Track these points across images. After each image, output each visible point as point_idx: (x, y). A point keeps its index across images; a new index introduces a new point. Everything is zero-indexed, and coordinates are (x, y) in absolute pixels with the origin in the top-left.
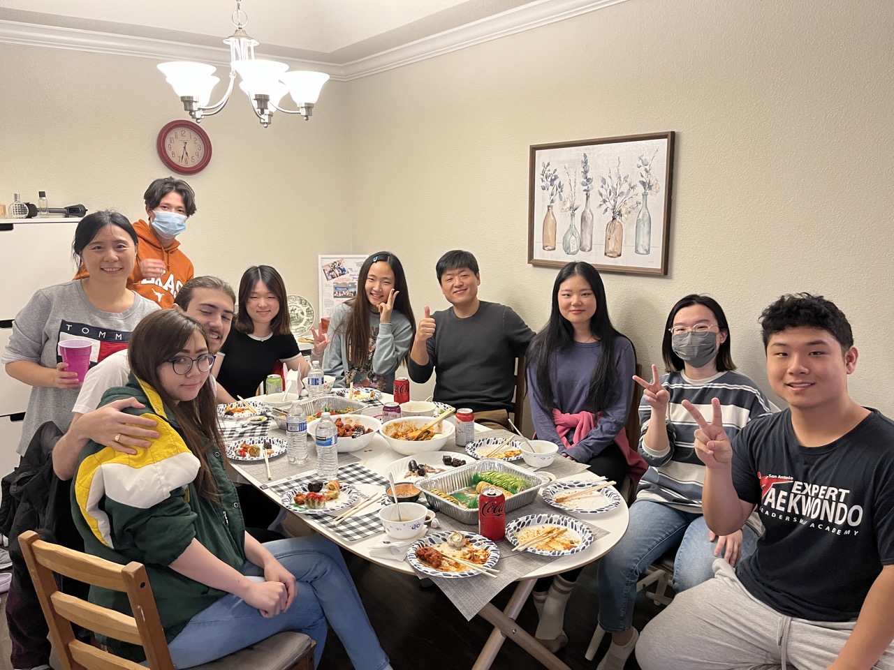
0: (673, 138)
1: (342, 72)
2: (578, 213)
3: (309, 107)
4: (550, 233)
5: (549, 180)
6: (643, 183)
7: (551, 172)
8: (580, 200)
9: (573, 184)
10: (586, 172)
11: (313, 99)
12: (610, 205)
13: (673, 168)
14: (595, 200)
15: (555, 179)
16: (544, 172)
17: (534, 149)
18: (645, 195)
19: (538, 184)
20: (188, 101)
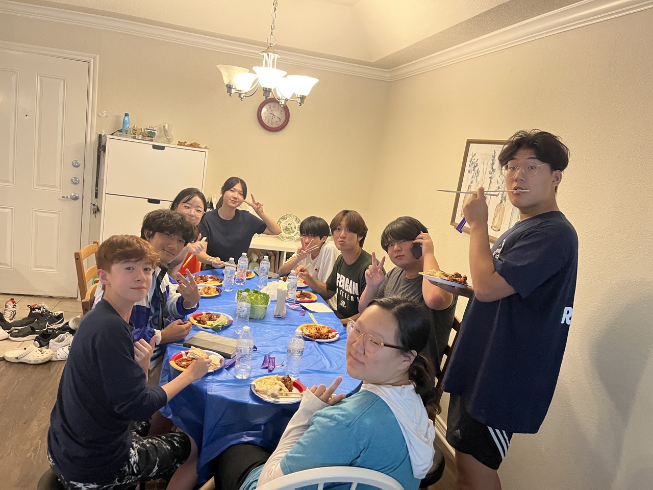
1: (388, 75)
5: (473, 166)
7: (475, 161)
8: (487, 185)
9: (485, 171)
10: (492, 164)
11: (306, 93)
14: (494, 185)
15: (476, 166)
16: (471, 159)
17: (469, 142)
19: (467, 168)
20: (229, 87)
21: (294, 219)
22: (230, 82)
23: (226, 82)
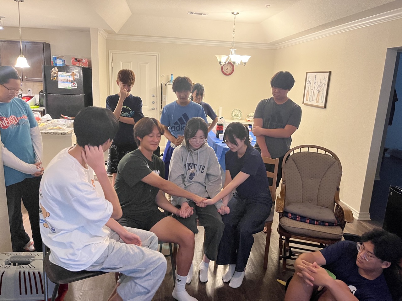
0: (330, 73)
1: (274, 47)
2: (313, 91)
3: (245, 63)
4: (307, 96)
6: (324, 84)
7: (309, 79)
8: (313, 88)
9: (313, 83)
10: (315, 80)
11: (246, 62)
12: (318, 89)
13: (329, 80)
14: (316, 87)
15: (310, 81)
17: (307, 73)
18: (324, 87)
19: (307, 82)
20: (220, 62)
21: (238, 111)
22: (220, 60)
23: (219, 60)
